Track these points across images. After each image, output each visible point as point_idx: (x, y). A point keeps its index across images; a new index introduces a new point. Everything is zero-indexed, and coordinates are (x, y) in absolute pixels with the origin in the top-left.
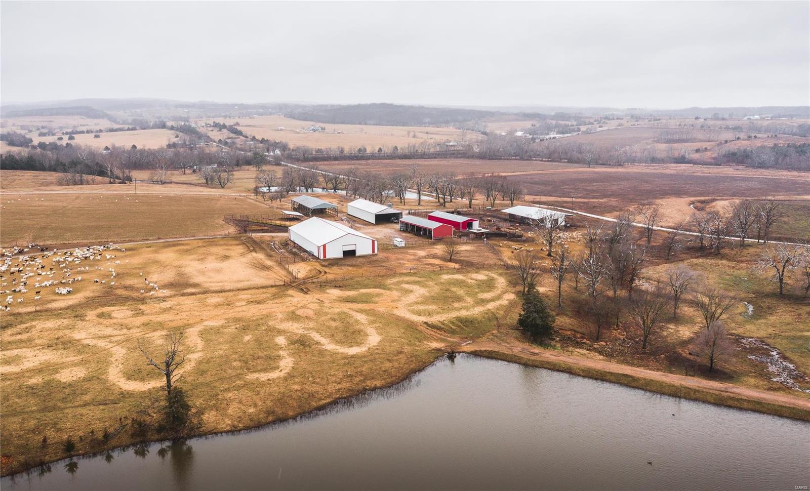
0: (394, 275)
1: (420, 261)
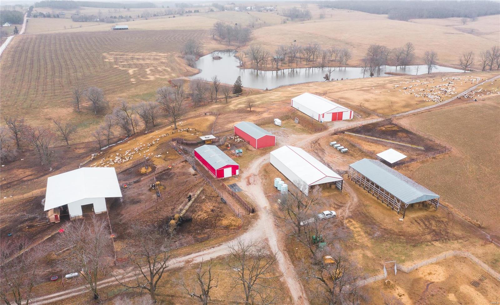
0: (282, 101)
1: (268, 108)
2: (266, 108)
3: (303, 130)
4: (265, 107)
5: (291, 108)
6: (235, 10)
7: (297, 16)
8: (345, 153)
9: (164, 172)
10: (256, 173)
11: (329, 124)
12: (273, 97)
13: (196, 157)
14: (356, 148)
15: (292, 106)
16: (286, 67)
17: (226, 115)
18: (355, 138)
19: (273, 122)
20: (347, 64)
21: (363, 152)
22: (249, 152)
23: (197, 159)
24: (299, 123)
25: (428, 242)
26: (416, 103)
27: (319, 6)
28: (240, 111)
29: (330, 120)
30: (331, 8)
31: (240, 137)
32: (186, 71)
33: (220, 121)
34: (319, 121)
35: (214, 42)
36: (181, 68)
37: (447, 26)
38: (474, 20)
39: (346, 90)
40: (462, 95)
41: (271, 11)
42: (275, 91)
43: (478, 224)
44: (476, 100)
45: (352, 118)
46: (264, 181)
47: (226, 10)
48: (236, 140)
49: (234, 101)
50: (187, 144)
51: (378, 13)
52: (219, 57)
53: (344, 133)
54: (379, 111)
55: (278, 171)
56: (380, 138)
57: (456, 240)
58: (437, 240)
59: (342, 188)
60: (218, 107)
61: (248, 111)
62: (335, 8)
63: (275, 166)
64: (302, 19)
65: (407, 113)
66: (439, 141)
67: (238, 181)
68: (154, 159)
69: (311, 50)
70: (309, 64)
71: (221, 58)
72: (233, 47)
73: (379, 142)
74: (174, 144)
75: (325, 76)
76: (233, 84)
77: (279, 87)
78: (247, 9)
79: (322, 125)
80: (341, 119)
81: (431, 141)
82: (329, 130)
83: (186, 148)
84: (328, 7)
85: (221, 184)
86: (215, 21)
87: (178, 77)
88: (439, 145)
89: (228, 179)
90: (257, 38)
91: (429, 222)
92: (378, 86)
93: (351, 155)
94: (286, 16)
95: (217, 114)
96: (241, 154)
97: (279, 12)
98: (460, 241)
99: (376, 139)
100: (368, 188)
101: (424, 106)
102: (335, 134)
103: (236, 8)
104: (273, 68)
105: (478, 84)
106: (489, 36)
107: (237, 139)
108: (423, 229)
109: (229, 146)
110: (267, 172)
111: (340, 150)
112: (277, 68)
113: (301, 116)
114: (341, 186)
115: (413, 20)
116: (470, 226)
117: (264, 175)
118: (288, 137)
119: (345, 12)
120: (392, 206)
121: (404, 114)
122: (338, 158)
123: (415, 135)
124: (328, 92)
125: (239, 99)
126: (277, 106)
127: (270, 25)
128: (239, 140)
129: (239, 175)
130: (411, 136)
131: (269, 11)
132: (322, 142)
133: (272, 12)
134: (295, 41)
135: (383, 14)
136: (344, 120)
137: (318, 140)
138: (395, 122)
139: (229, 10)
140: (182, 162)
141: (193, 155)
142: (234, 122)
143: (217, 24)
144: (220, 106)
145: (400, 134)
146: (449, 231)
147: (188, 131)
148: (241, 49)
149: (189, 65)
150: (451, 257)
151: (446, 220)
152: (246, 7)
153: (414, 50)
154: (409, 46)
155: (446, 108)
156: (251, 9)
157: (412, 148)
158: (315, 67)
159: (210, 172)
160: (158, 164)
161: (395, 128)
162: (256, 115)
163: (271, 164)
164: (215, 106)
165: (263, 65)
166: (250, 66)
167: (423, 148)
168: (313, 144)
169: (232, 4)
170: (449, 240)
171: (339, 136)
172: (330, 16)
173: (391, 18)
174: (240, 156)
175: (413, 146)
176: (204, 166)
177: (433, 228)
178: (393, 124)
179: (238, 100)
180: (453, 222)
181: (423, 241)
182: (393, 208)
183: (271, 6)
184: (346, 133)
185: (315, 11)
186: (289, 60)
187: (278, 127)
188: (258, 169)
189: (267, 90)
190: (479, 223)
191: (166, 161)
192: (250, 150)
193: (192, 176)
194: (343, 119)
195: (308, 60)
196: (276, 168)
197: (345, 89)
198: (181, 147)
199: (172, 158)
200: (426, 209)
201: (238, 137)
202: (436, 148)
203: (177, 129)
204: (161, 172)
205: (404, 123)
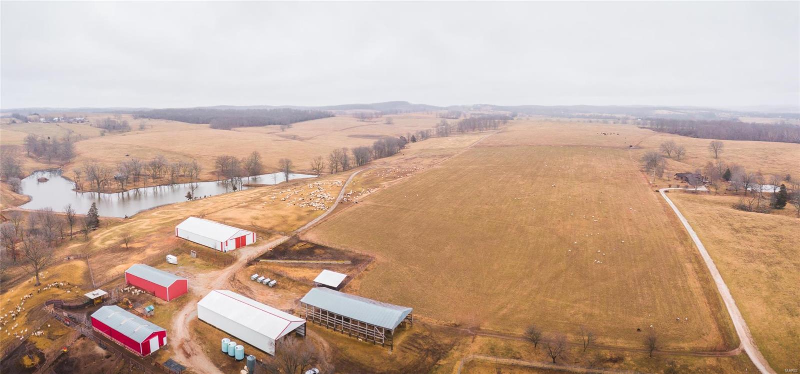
0: (158, 230)
1: (148, 242)
2: (144, 242)
3: (207, 265)
4: (142, 241)
5: (178, 238)
6: (40, 121)
7: (114, 128)
8: (274, 286)
9: (60, 361)
10: (188, 337)
11: (236, 253)
12: (143, 226)
13: (93, 327)
14: (284, 278)
15: (177, 236)
16: (132, 186)
17: (98, 257)
18: (275, 264)
19: (165, 260)
20: (199, 179)
21: (294, 281)
22: (160, 307)
23: (97, 330)
24: (197, 257)
25: (434, 365)
26: (306, 214)
27: (133, 116)
28: (114, 249)
29: (234, 248)
30: (146, 118)
31: (137, 288)
32: (13, 199)
33: (95, 267)
34: (222, 251)
35: (30, 160)
36: (6, 195)
37: (269, 133)
38: (288, 126)
39: (224, 209)
40: (340, 199)
41: (82, 122)
42: (138, 219)
43: (453, 324)
44: (356, 202)
45: (255, 241)
46: (204, 346)
47: (30, 121)
48: (133, 292)
49: (97, 236)
50: (70, 308)
51: (198, 123)
52: (46, 179)
53: (258, 261)
54: (278, 229)
55: (215, 327)
56: (300, 260)
57: (451, 348)
58: (439, 359)
59: (305, 334)
60: (79, 246)
61: (124, 248)
62: (151, 118)
63: (208, 322)
64: (120, 130)
65: (306, 227)
66: (358, 251)
67: (171, 354)
68: (34, 340)
69: (157, 166)
70: (156, 182)
71: (48, 180)
72: (54, 165)
73: (303, 265)
74: (50, 309)
75: (187, 195)
76: (87, 214)
77: (139, 213)
78: (54, 120)
79: (228, 255)
80: (245, 245)
81: (351, 252)
82: (240, 260)
83: (74, 315)
84: (144, 117)
85: (153, 364)
86: (25, 135)
87: (7, 207)
88: (361, 255)
89: (156, 353)
90: (80, 154)
91: (416, 342)
92: (253, 201)
93: (282, 288)
94: (101, 128)
95: (85, 256)
96: (152, 313)
97: (92, 123)
98: (455, 347)
99: (297, 262)
100: (333, 325)
101: (317, 216)
102: (249, 264)
103: (42, 120)
104: (118, 189)
105: (343, 187)
106: (311, 141)
107: (133, 290)
108: (419, 353)
109: (130, 302)
110: (200, 333)
111: (267, 284)
112: (122, 189)
113: (196, 247)
114: (304, 332)
115: (236, 129)
116: (449, 329)
117: (199, 338)
118: (197, 279)
119: (163, 122)
120: (373, 339)
121: (304, 228)
122: (271, 294)
123: (331, 249)
124: (206, 214)
125: (99, 232)
126: (156, 237)
127: (87, 138)
128: (137, 292)
129: (166, 345)
130: (329, 251)
131: (80, 122)
132: (241, 277)
133: (84, 123)
134: (128, 155)
135: (203, 123)
136: (248, 246)
137: (235, 275)
138: (302, 238)
139: (33, 121)
140: (79, 338)
141: (89, 324)
142: (115, 266)
143: (29, 138)
144: (80, 245)
145: (317, 251)
146: (439, 343)
147: (58, 287)
148: (67, 167)
149: (14, 191)
150: (462, 368)
151: (428, 333)
152: (52, 118)
153: (261, 158)
154: (256, 154)
155: (338, 215)
156: (59, 120)
157: (338, 264)
158: (164, 185)
159: (128, 348)
160: (44, 347)
161: (308, 246)
162: (139, 254)
163: (199, 319)
164: (74, 246)
165: (107, 186)
166: (88, 189)
167: (349, 262)
168: (232, 283)
169: (35, 114)
170: (447, 352)
171: (255, 266)
172: (150, 127)
173: (214, 127)
174: (151, 316)
175: (339, 262)
176: (113, 339)
177: (426, 347)
178: (302, 241)
179: (99, 235)
180: (435, 333)
181: (429, 367)
182: (375, 342)
183: (81, 117)
184: (261, 261)
185: (133, 123)
186: (134, 178)
187: (173, 265)
188: (187, 331)
189: (126, 217)
190: (453, 322)
191: (53, 340)
192: (159, 305)
193: (106, 360)
194: (247, 244)
195: (154, 177)
196: (210, 325)
197: (222, 207)
198: (65, 314)
199: (60, 335)
200: (403, 329)
201: (133, 287)
202: (360, 258)
203: (40, 284)
204: (56, 361)
205: (312, 237)
